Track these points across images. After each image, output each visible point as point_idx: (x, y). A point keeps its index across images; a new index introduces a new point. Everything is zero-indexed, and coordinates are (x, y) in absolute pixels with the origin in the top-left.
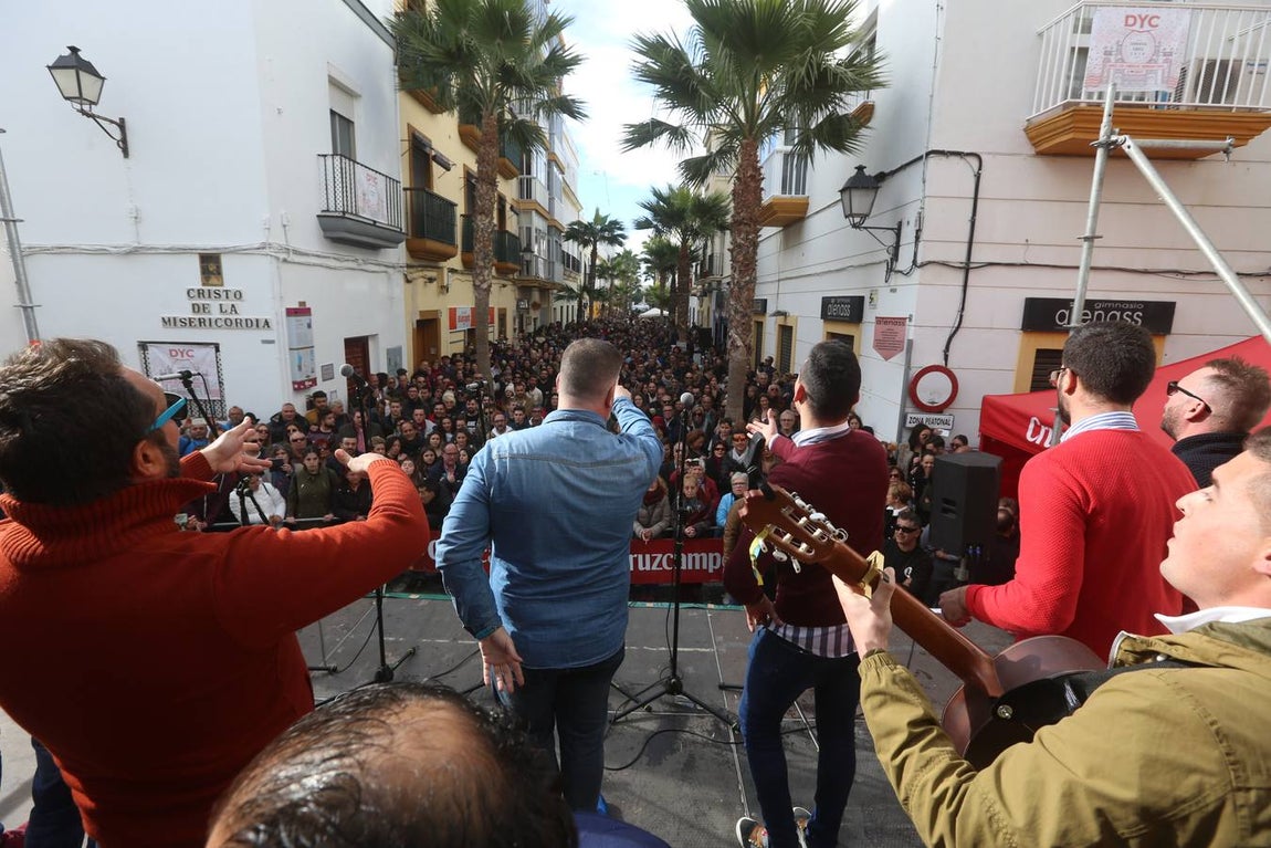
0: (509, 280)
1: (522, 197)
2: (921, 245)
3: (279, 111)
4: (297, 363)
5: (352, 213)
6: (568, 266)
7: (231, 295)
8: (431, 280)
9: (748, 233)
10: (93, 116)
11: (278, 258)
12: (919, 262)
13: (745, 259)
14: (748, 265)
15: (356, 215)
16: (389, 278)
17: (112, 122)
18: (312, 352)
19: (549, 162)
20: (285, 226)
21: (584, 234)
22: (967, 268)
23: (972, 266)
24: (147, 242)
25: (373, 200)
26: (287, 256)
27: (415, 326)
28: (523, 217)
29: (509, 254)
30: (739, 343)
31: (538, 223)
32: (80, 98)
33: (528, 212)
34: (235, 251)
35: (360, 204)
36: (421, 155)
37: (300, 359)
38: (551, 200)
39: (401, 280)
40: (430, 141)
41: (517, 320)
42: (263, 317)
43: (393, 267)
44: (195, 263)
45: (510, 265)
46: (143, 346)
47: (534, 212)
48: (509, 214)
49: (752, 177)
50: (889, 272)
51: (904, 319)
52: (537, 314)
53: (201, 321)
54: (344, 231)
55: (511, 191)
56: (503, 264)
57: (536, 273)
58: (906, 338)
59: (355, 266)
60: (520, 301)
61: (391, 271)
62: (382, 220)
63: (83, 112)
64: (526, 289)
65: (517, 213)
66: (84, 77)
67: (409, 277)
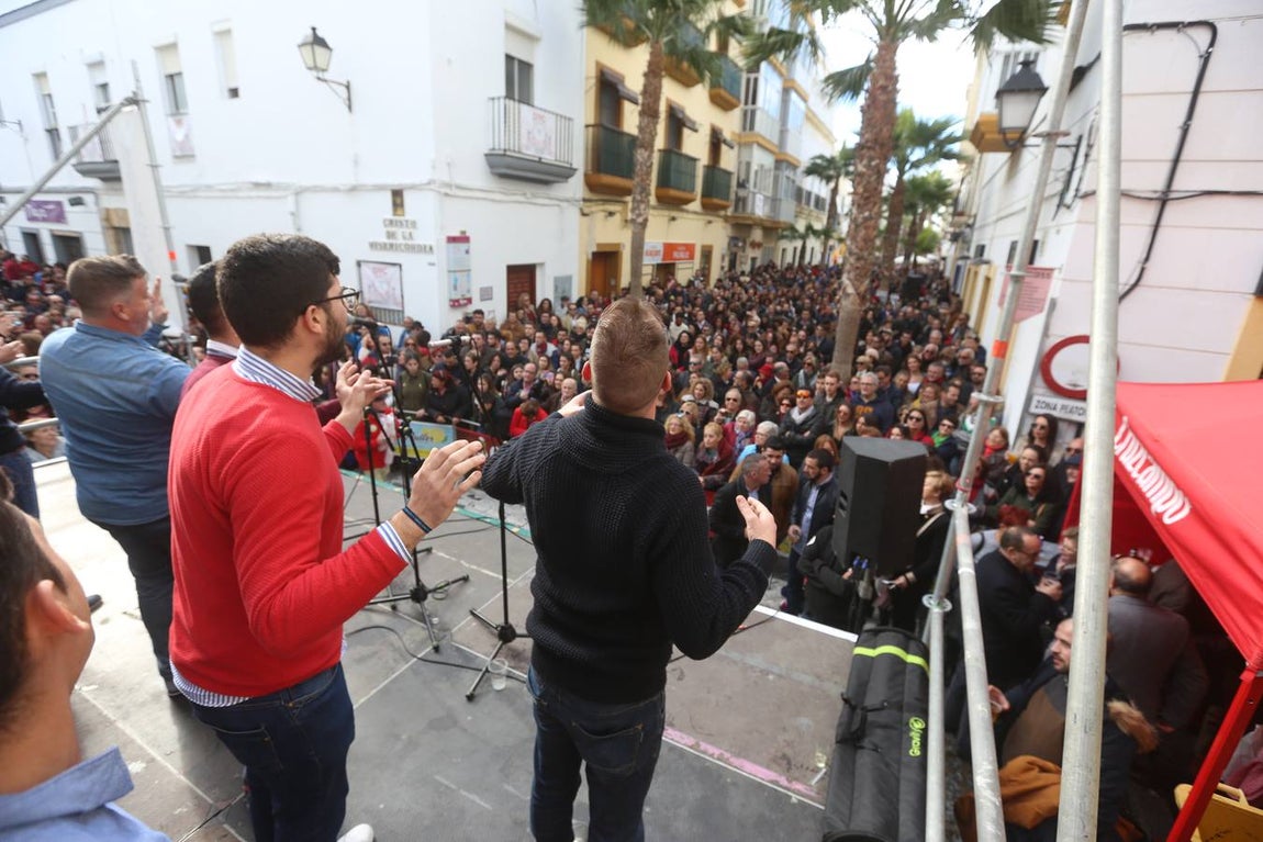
0: (719, 216)
1: (744, 128)
2: (1089, 165)
3: (449, 61)
4: (453, 282)
5: (514, 151)
6: (808, 203)
7: (409, 224)
8: (611, 214)
10: (325, 81)
11: (439, 192)
12: (1083, 190)
15: (519, 152)
16: (562, 212)
17: (341, 84)
18: (468, 276)
19: (786, 91)
20: (449, 164)
21: (828, 168)
22: (1164, 199)
23: (1173, 195)
24: (360, 182)
25: (540, 138)
26: (449, 191)
27: (590, 257)
28: (745, 152)
29: (719, 191)
30: (850, 290)
32: (316, 68)
33: (749, 145)
34: (413, 187)
35: (524, 141)
36: (609, 90)
37: (456, 280)
38: (783, 132)
39: (576, 213)
40: (624, 77)
41: (727, 259)
42: (428, 243)
43: (568, 201)
44: (388, 197)
45: (718, 201)
47: (755, 146)
48: (724, 148)
49: (884, 88)
50: (1059, 206)
51: (1052, 270)
52: (757, 253)
53: (391, 245)
54: (509, 167)
55: (730, 124)
56: (707, 200)
57: (753, 209)
58: (1050, 295)
59: (522, 199)
60: (733, 240)
61: (565, 204)
62: (549, 157)
63: (319, 79)
64: (741, 228)
65: (732, 147)
66: (319, 50)
67: (586, 211)
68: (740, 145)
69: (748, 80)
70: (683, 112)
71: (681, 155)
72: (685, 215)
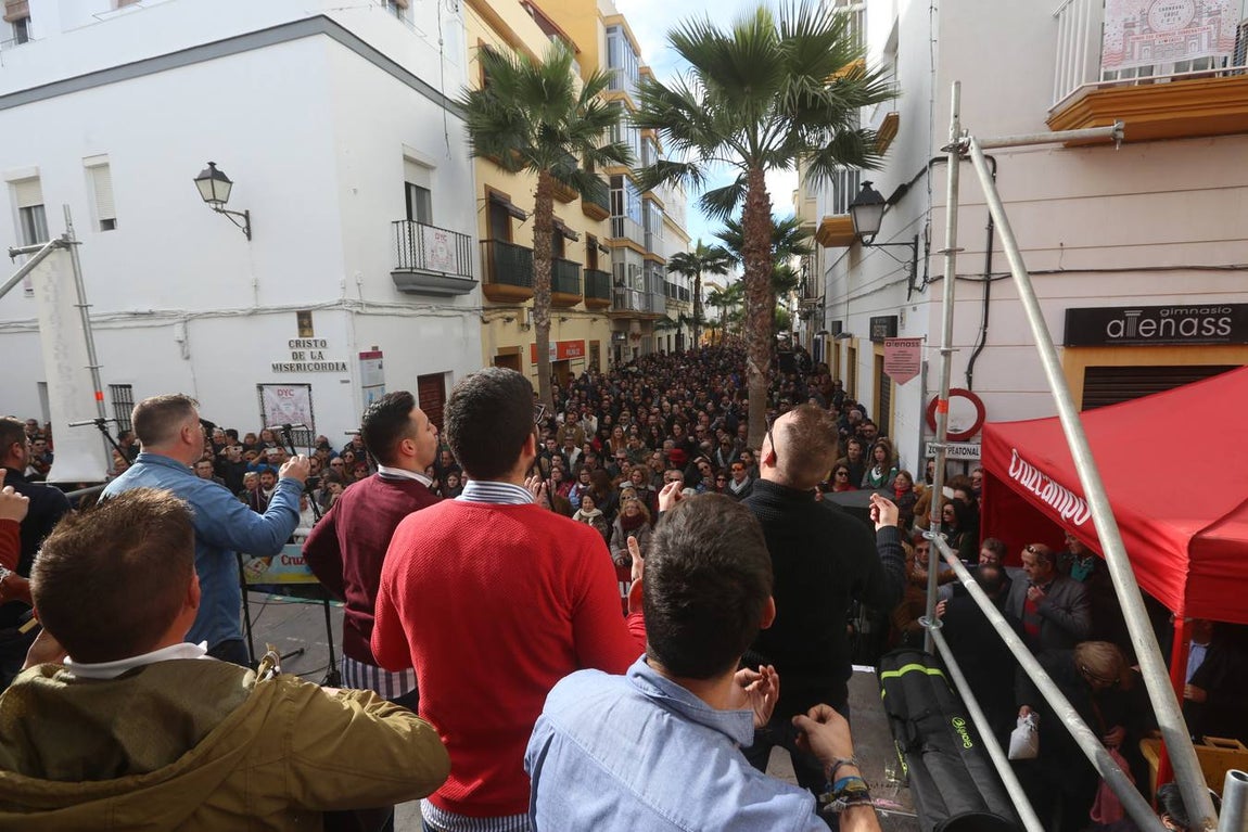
0: (602, 314)
1: (614, 235)
2: (931, 258)
3: (355, 191)
4: (368, 397)
5: (420, 269)
6: (674, 296)
7: (318, 344)
8: (509, 320)
9: (757, 260)
10: (224, 212)
11: (351, 312)
12: (930, 276)
13: (757, 286)
14: (759, 292)
15: (424, 269)
16: (464, 321)
17: (239, 214)
19: (645, 203)
20: (358, 284)
21: (688, 264)
22: (987, 280)
23: (993, 277)
24: (262, 306)
25: (442, 255)
26: (360, 309)
28: (617, 254)
29: (601, 292)
30: (756, 370)
31: (631, 259)
32: (214, 200)
33: (621, 249)
34: (321, 308)
35: (428, 259)
36: (498, 210)
37: (371, 395)
38: (647, 236)
39: (478, 321)
40: (509, 197)
41: (613, 351)
42: (340, 361)
43: (470, 311)
44: (293, 319)
45: (599, 300)
46: (260, 387)
47: (626, 249)
48: (600, 252)
49: (759, 204)
50: (910, 289)
51: (919, 339)
52: (637, 344)
53: (299, 366)
54: (415, 284)
55: (602, 232)
56: (591, 300)
57: (631, 305)
58: (922, 360)
59: (428, 312)
60: (616, 334)
61: (467, 314)
62: (452, 272)
63: (217, 210)
64: (622, 322)
65: (607, 253)
66: (217, 183)
67: (486, 318)
68: (612, 249)
69: (613, 194)
70: (563, 224)
71: (565, 261)
72: (573, 315)
